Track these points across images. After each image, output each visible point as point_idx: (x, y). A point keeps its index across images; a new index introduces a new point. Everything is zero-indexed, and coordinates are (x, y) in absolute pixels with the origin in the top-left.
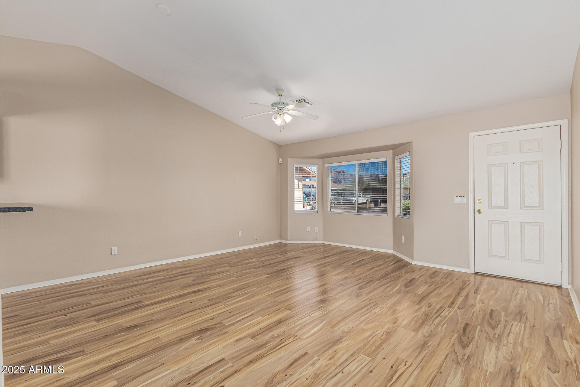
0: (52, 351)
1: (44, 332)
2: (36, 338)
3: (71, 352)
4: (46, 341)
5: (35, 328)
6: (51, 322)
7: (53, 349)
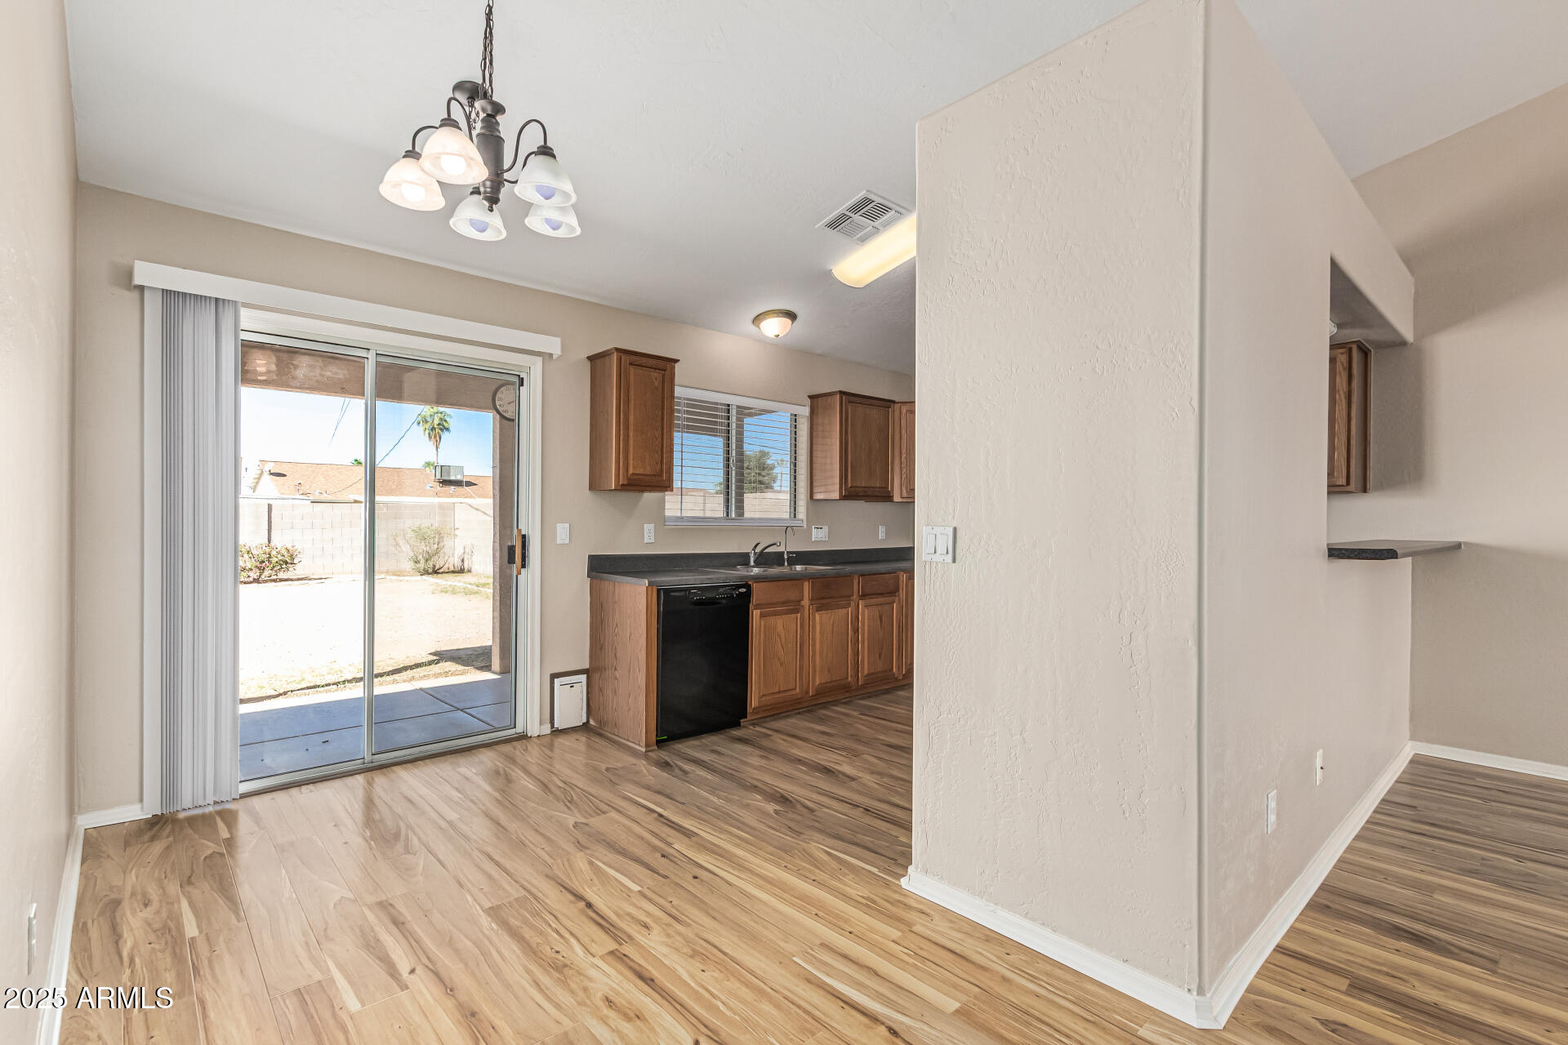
0: (1425, 914)
1: (1440, 869)
2: (1414, 870)
3: (1465, 943)
4: (1431, 888)
5: (1429, 849)
6: (1473, 856)
7: (1430, 913)
